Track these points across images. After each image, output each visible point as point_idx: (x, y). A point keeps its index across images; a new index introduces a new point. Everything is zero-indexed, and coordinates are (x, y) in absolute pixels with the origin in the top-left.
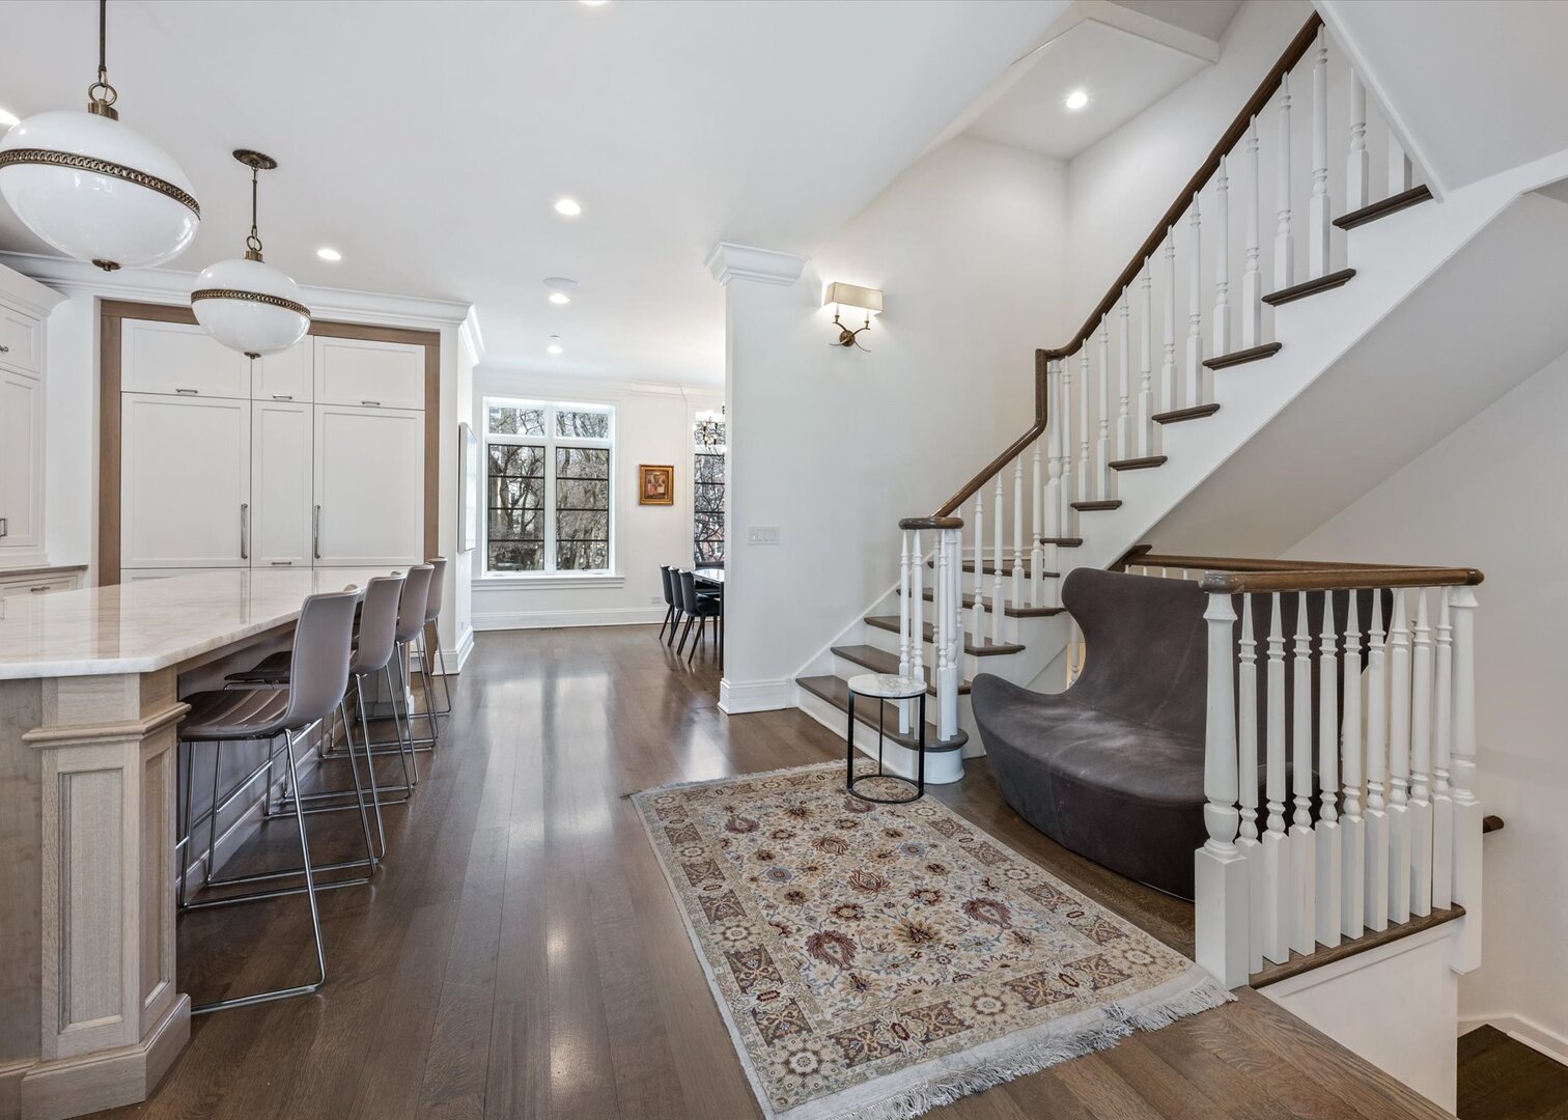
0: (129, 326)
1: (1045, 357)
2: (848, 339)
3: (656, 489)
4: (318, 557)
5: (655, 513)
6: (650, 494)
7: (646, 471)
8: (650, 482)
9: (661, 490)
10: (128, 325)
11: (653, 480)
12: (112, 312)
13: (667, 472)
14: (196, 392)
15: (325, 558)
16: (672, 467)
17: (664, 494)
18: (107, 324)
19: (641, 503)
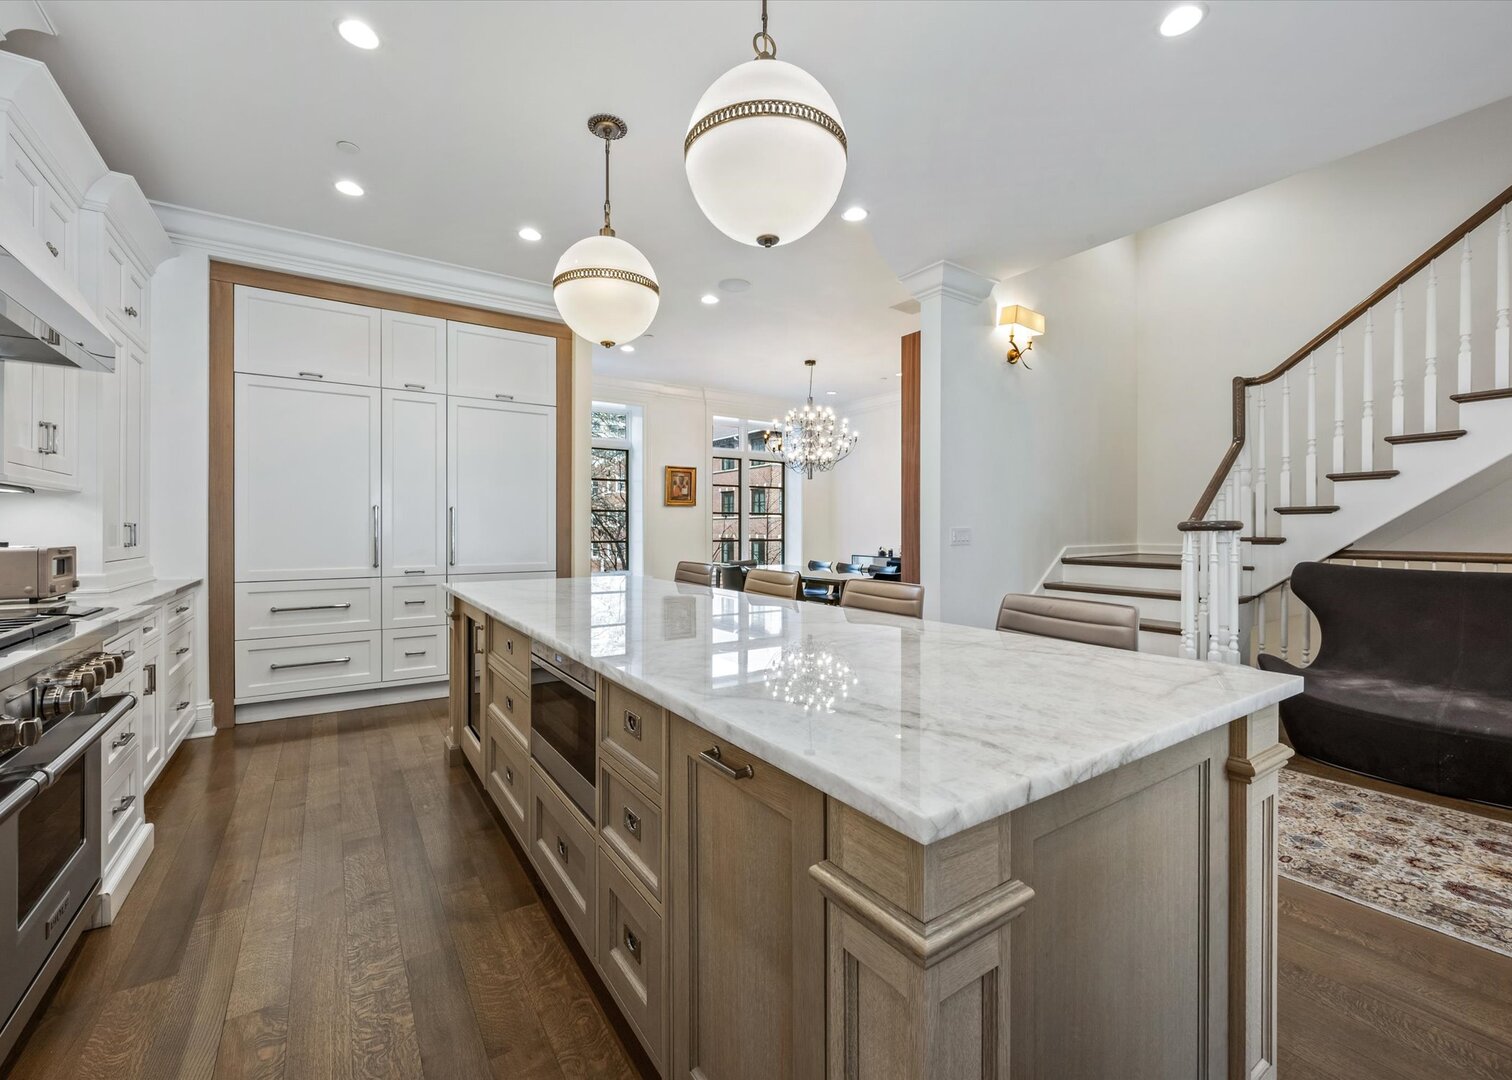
0: (245, 296)
1: (1242, 385)
2: (1012, 358)
3: (681, 490)
4: (451, 564)
5: (679, 513)
6: (676, 495)
7: (672, 471)
8: (675, 483)
9: (685, 491)
10: (243, 294)
11: (678, 482)
12: (225, 275)
13: (690, 472)
14: (321, 377)
15: (460, 565)
16: (695, 469)
17: (687, 495)
18: (217, 289)
19: (667, 504)
